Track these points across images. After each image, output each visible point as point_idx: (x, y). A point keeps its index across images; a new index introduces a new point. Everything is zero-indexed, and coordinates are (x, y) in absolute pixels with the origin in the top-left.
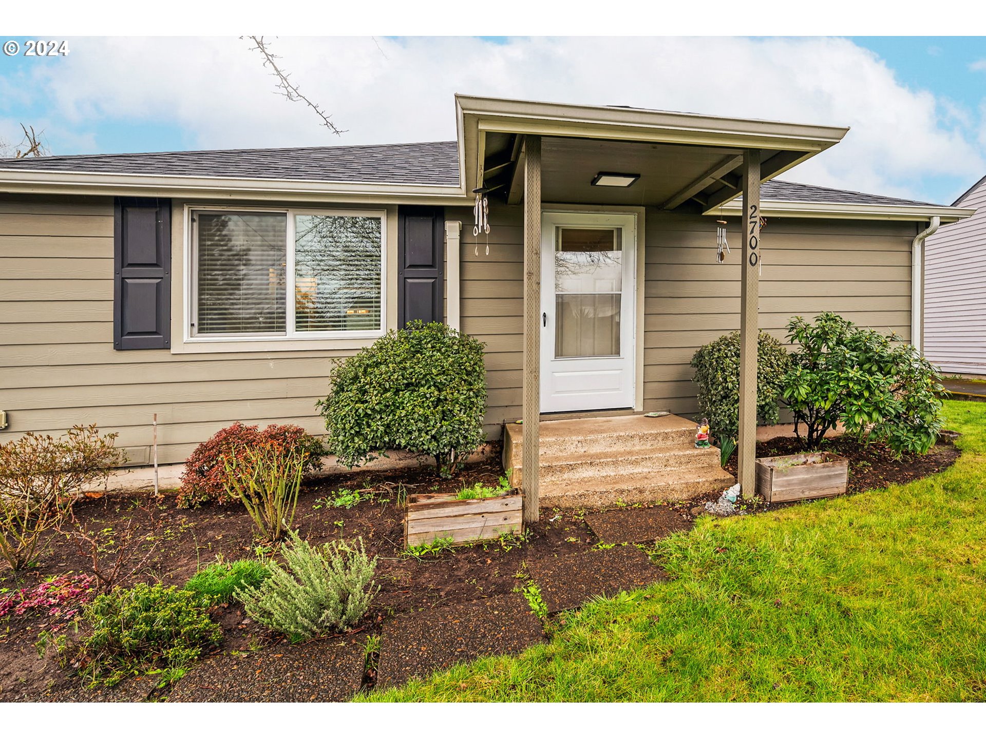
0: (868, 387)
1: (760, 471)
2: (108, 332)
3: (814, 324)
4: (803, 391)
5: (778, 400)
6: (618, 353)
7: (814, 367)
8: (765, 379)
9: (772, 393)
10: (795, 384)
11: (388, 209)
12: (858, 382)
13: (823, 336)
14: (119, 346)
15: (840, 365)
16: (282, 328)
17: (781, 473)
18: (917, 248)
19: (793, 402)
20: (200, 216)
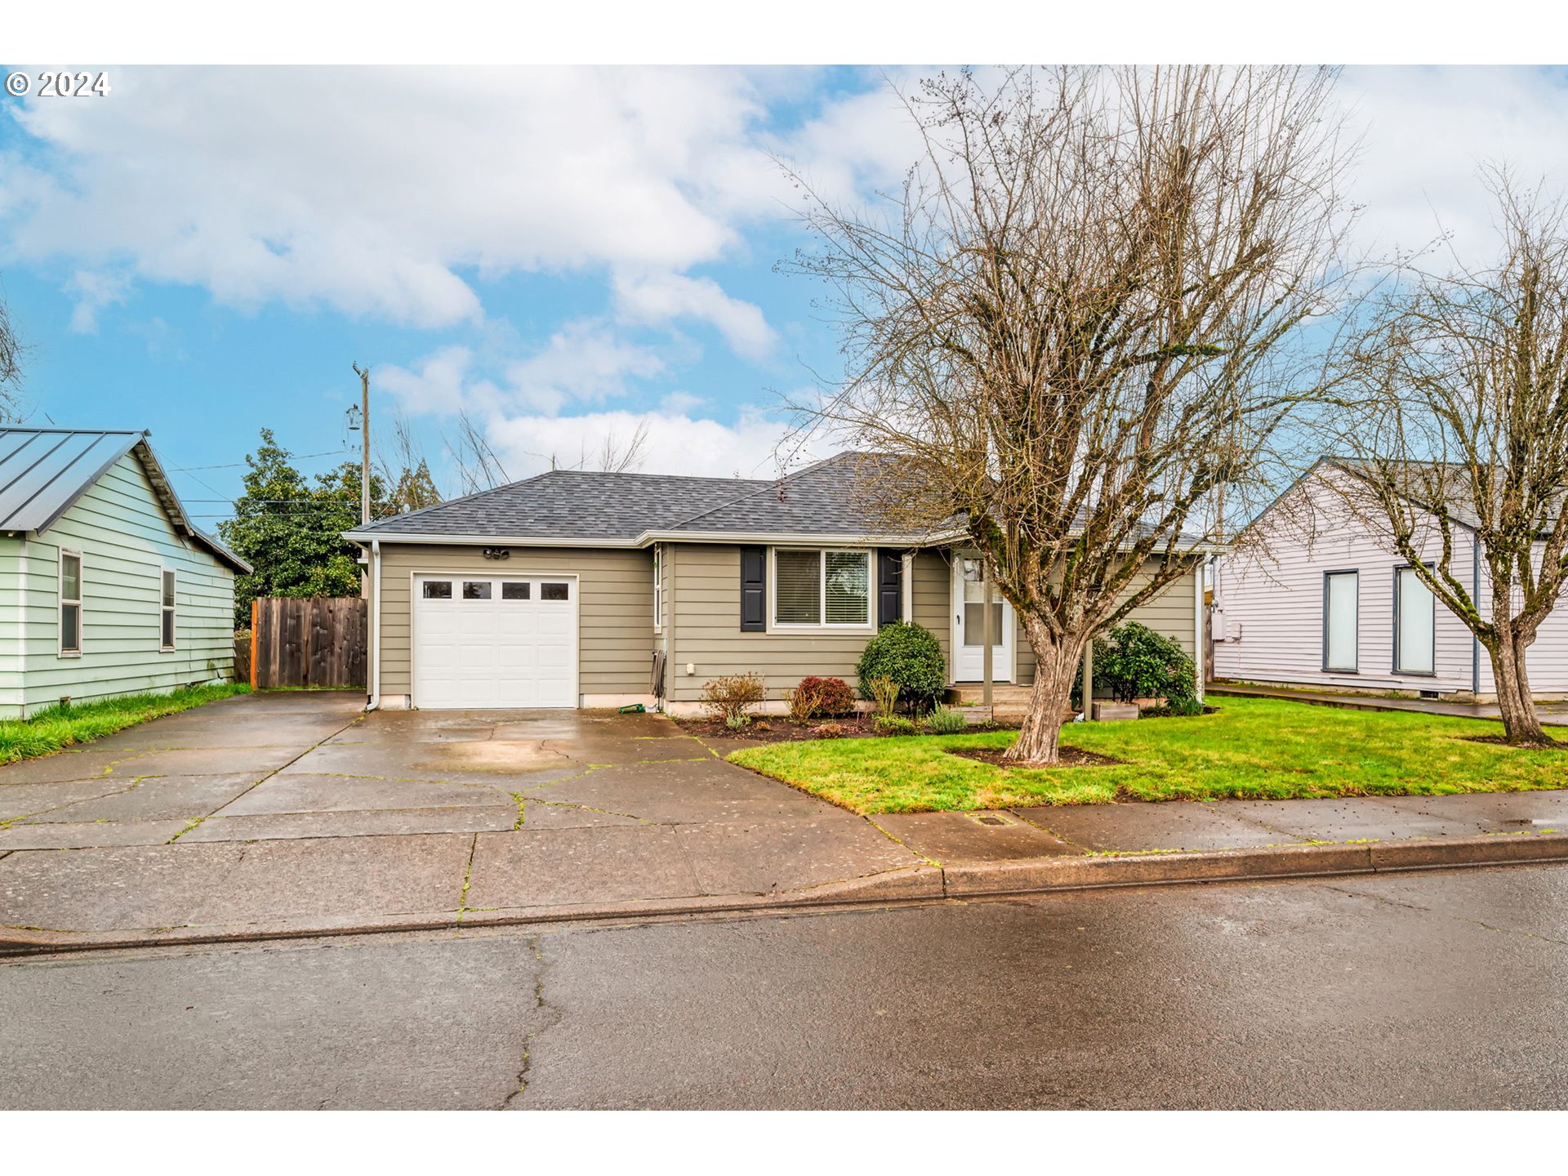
0: (1152, 667)
1: (1094, 707)
2: (737, 621)
3: (1124, 628)
4: (1117, 668)
5: (1103, 674)
6: (1001, 643)
7: (1124, 656)
8: (1096, 662)
9: (1099, 670)
10: (1113, 663)
11: (873, 549)
12: (1146, 663)
13: (1129, 636)
14: (743, 630)
15: (1137, 653)
16: (818, 621)
17: (1105, 708)
18: (1198, 573)
19: (1111, 676)
20: (779, 554)
